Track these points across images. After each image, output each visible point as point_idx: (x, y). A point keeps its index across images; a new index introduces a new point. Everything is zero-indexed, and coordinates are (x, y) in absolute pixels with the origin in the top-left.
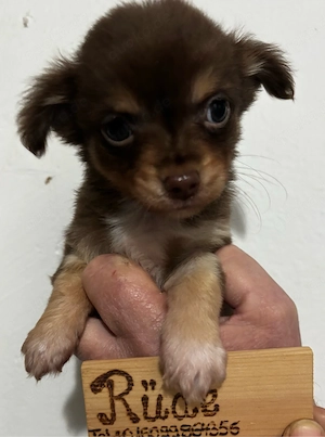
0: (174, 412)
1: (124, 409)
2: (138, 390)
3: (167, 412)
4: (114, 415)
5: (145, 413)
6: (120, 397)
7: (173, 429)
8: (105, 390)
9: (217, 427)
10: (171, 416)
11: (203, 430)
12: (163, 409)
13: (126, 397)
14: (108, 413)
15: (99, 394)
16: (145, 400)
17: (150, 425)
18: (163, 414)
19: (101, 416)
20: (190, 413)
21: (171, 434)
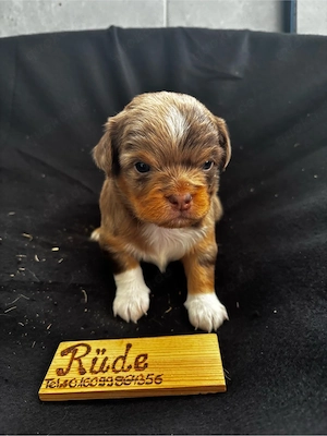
0: (113, 368)
1: (78, 366)
2: (93, 354)
3: (108, 368)
4: (68, 370)
5: (92, 368)
6: (79, 359)
7: (110, 380)
9: (144, 379)
11: (132, 380)
12: (106, 366)
13: (82, 359)
14: (65, 368)
15: (64, 357)
16: (95, 360)
17: (92, 376)
18: (105, 369)
19: (59, 370)
20: (125, 368)
21: (106, 384)
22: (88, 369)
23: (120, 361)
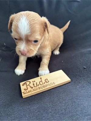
1: (30, 87)
2: (32, 83)
4: (27, 88)
9: (50, 84)
10: (40, 85)
11: (47, 85)
13: (29, 85)
18: (38, 85)
21: (41, 88)
22: (33, 86)
23: (41, 82)
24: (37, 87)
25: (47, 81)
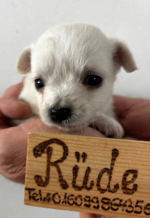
0: (98, 185)
1: (57, 176)
2: (71, 161)
3: (92, 184)
4: (48, 178)
5: (74, 182)
6: (55, 164)
7: (95, 200)
8: (44, 155)
9: (133, 205)
10: (95, 188)
11: (120, 205)
12: (90, 181)
13: (61, 165)
14: (43, 175)
15: (39, 158)
16: (76, 170)
17: (76, 193)
18: (88, 185)
19: (37, 178)
20: (112, 187)
21: (93, 205)
22: (69, 182)
23: (105, 177)
24: (84, 193)
25: (130, 186)
